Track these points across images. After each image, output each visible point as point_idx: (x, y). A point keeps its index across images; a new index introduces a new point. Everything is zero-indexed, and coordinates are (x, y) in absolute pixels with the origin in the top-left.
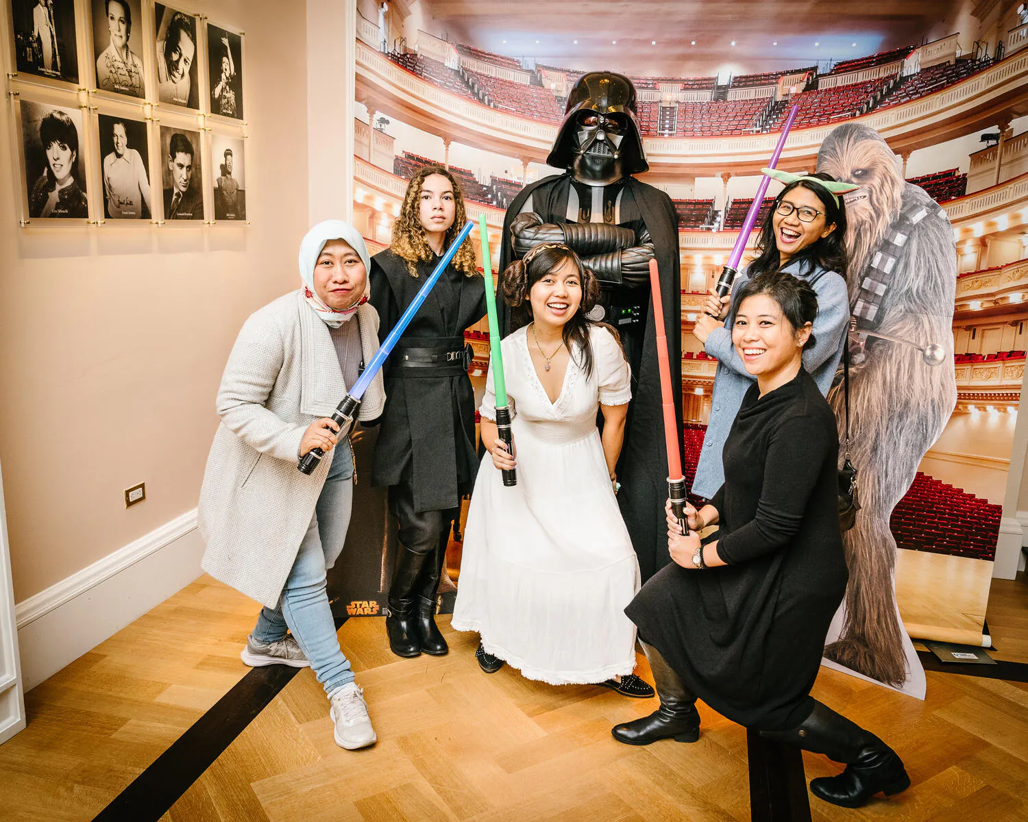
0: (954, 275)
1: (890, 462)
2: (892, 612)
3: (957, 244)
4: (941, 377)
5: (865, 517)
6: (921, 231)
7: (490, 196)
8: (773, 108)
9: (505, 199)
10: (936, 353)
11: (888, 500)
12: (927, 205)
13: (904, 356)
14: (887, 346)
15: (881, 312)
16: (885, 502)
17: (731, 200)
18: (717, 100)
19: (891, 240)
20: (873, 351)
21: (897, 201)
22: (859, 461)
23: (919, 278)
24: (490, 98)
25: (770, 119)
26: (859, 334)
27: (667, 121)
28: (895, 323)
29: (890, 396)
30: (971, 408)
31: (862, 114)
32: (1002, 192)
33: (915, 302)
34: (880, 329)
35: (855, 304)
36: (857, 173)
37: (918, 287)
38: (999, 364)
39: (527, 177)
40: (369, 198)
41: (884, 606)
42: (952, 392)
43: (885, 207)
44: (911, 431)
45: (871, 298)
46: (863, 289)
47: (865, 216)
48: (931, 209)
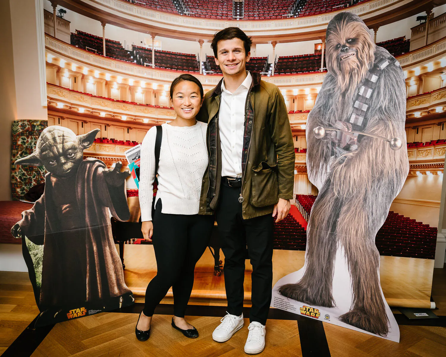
0: (405, 98)
1: (374, 206)
2: (379, 293)
3: (406, 80)
4: (400, 157)
5: (361, 239)
6: (386, 74)
7: (132, 57)
9: (141, 59)
10: (397, 143)
11: (374, 228)
12: (389, 59)
13: (379, 146)
14: (370, 139)
15: (366, 120)
16: (372, 229)
17: (278, 57)
19: (369, 79)
20: (362, 143)
21: (372, 56)
22: (357, 207)
23: (386, 100)
25: (299, 9)
26: (353, 133)
27: (238, 11)
28: (374, 127)
29: (373, 168)
30: (418, 173)
31: (350, 6)
32: (429, 49)
33: (384, 113)
34: (365, 130)
35: (351, 117)
36: (349, 41)
37: (385, 106)
38: (432, 148)
39: (155, 45)
40: (55, 59)
41: (374, 290)
42: (406, 164)
43: (365, 60)
44: (385, 188)
45: (359, 113)
46: (354, 108)
47: (354, 66)
48: (391, 61)
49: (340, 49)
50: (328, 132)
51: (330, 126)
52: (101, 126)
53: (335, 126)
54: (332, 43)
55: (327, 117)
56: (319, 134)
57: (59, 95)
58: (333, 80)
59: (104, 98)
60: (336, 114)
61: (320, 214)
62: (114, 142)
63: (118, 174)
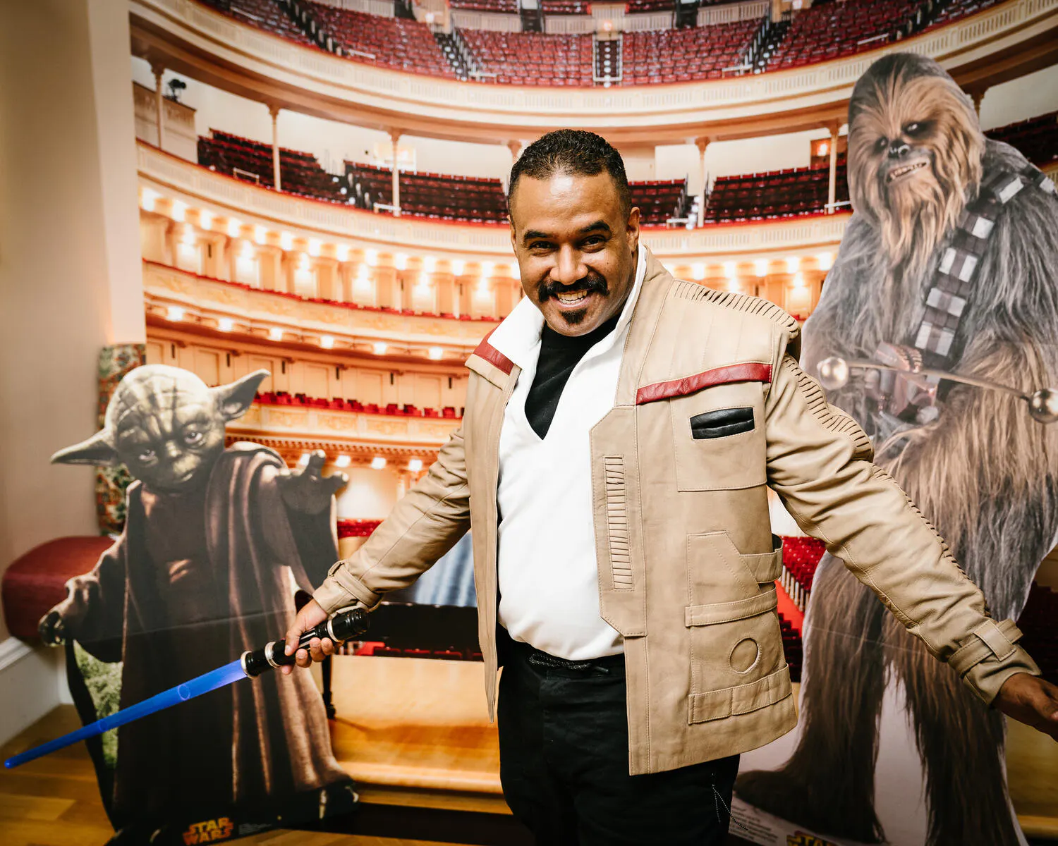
1: (987, 575)
6: (1015, 213)
7: (344, 191)
8: (768, 33)
9: (367, 195)
10: (1049, 403)
12: (1023, 172)
13: (998, 410)
14: (971, 393)
15: (960, 340)
17: (713, 179)
18: (681, 26)
19: (968, 230)
20: (950, 403)
21: (975, 168)
23: (1016, 285)
24: (335, 40)
25: (766, 50)
27: (607, 63)
28: (983, 357)
29: (981, 472)
31: (906, 37)
33: (1011, 323)
34: (958, 367)
35: (918, 330)
36: (910, 129)
37: (1015, 301)
39: (399, 158)
40: (163, 203)
43: (957, 178)
44: (1017, 527)
45: (943, 320)
46: (928, 307)
47: (926, 195)
48: (1029, 178)
49: (886, 152)
50: (856, 373)
51: (862, 355)
52: (272, 362)
53: (874, 357)
54: (863, 136)
55: (854, 332)
56: (831, 378)
57: (172, 288)
58: (867, 233)
59: (279, 294)
60: (877, 323)
61: (838, 590)
62: (303, 400)
63: (315, 483)
